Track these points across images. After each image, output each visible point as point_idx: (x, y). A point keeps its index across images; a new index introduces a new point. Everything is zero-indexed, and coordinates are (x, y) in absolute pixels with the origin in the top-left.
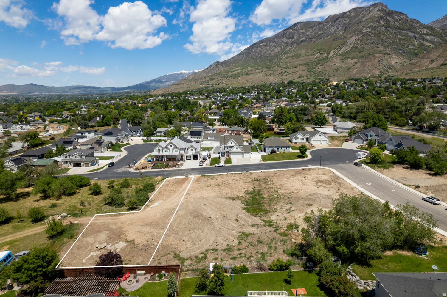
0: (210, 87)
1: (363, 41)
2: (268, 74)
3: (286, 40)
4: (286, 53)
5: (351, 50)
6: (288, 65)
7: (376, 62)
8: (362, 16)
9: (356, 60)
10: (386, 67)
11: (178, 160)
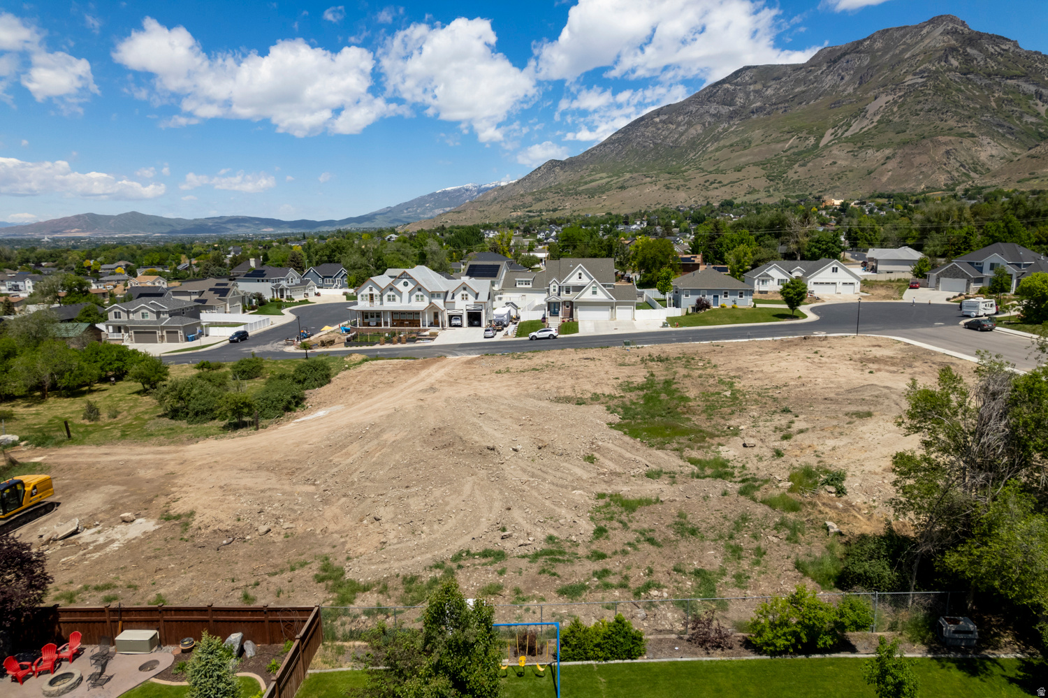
0: (534, 217)
1: (905, 107)
2: (672, 186)
3: (715, 109)
4: (716, 139)
5: (875, 127)
6: (722, 165)
7: (939, 154)
8: (902, 47)
9: (888, 152)
10: (964, 167)
11: (424, 326)
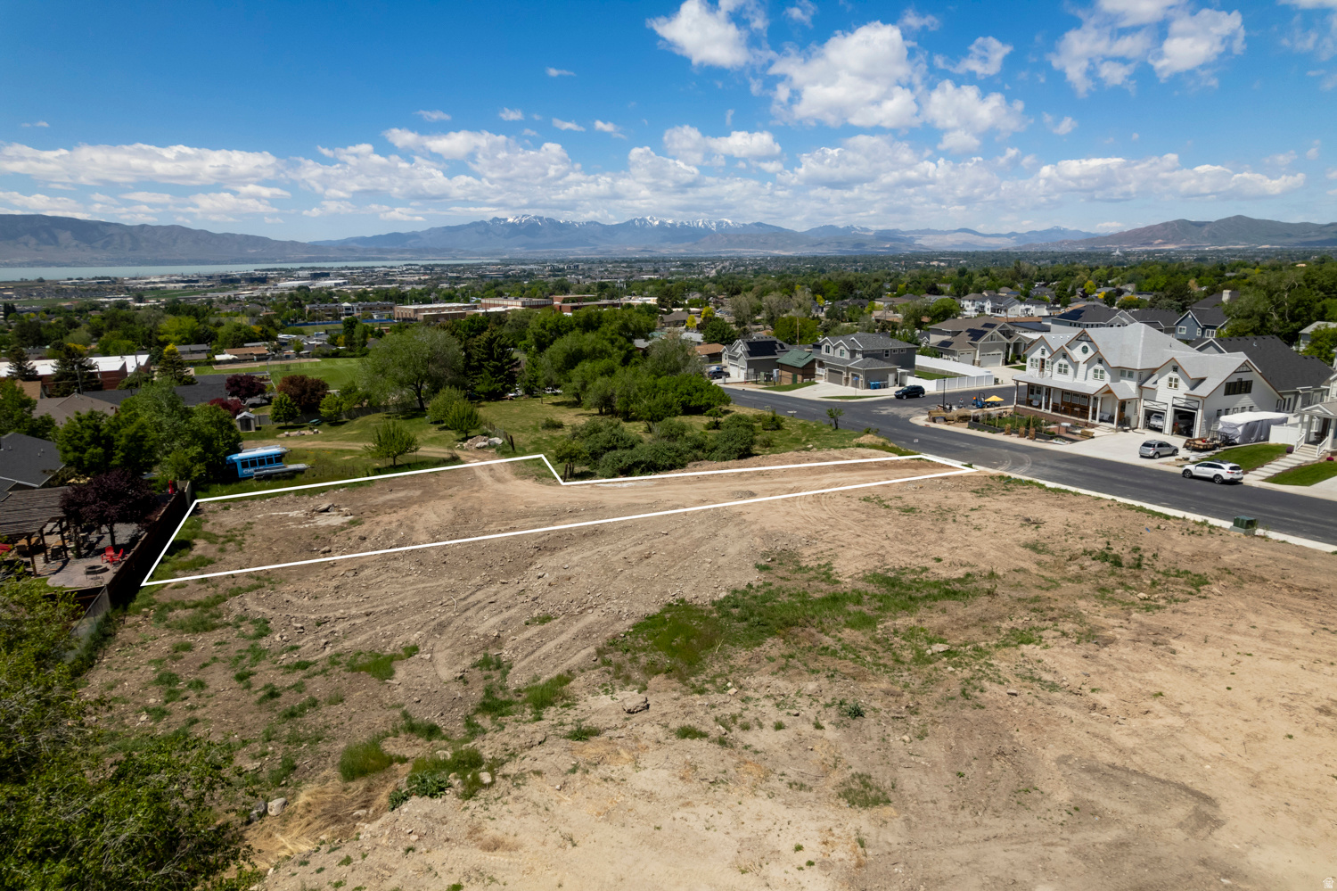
11: (1094, 418)
